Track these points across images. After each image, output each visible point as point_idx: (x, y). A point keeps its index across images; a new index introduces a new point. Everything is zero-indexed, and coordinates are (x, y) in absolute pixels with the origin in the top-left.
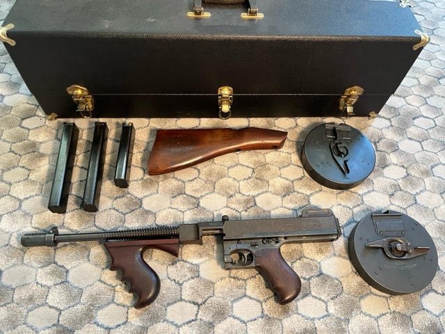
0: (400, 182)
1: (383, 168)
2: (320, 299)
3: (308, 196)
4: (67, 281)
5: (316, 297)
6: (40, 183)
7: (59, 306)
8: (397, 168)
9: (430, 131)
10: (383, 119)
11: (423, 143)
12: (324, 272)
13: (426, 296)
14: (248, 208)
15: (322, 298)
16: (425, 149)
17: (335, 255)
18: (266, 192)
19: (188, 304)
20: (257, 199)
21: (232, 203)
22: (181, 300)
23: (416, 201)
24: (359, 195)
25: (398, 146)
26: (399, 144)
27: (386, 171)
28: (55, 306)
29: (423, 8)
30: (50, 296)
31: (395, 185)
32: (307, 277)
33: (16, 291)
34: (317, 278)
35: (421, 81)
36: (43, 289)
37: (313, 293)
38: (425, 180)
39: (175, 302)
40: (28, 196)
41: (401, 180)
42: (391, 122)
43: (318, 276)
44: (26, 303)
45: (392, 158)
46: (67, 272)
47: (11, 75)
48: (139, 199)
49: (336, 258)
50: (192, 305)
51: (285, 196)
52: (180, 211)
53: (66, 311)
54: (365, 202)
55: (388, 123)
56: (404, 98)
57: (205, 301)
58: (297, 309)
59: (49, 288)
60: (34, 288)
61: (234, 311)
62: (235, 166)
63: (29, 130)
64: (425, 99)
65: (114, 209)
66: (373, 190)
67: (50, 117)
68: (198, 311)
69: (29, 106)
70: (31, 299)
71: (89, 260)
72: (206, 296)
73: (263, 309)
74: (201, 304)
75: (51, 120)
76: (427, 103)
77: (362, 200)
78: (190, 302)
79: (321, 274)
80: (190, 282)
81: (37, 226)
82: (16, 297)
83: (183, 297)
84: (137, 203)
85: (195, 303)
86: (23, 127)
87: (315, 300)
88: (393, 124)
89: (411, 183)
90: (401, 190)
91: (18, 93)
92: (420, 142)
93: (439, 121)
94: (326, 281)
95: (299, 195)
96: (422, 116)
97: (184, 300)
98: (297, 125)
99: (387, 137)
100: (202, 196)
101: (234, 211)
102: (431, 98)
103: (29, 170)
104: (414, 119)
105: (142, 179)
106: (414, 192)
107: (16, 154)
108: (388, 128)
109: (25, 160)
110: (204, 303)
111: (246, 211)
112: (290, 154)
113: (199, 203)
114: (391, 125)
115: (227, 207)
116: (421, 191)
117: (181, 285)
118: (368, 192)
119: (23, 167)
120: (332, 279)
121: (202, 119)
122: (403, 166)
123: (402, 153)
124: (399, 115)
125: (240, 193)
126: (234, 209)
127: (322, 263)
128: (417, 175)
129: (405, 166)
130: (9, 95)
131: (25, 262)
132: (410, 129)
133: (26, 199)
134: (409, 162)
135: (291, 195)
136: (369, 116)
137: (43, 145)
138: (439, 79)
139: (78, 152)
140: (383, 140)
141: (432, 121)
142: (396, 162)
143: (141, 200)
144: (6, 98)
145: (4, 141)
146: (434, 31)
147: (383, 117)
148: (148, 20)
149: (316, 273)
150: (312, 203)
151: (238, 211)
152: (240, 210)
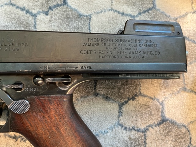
14: (50, 8)
17: (185, 89)
32: (142, 127)
34: (157, 128)
43: (159, 124)
49: (185, 94)
94: (169, 131)
111: (47, 13)
126: (23, 9)
149: (156, 119)
150: (157, 8)
151: (31, 13)
152: (34, 12)
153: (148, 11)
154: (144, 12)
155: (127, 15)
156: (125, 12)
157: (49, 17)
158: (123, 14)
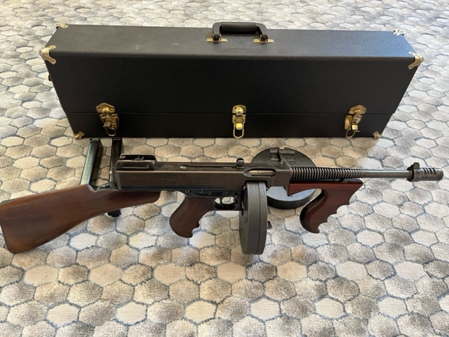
0: (408, 194)
1: (391, 181)
2: (337, 300)
4: (88, 280)
5: (333, 299)
7: (80, 304)
8: (404, 182)
9: (433, 150)
10: (387, 140)
11: (426, 160)
12: (339, 275)
13: (443, 298)
15: (340, 299)
16: (429, 165)
19: (206, 303)
22: (199, 299)
23: (425, 210)
24: (369, 205)
25: (403, 163)
26: (404, 161)
27: (393, 184)
28: (75, 303)
30: (71, 294)
31: (403, 197)
33: (37, 289)
35: (419, 108)
36: (65, 287)
37: (330, 295)
38: (432, 192)
39: (194, 301)
41: (409, 192)
42: (394, 142)
44: (47, 301)
46: (89, 271)
47: (42, 102)
48: (159, 207)
50: (210, 304)
53: (86, 308)
54: (376, 212)
55: (391, 143)
56: (405, 122)
57: (223, 300)
58: (315, 309)
59: (70, 286)
60: (56, 287)
61: (252, 311)
63: (57, 147)
64: (425, 123)
65: (135, 215)
66: (383, 201)
67: (77, 136)
68: (216, 310)
69: (58, 128)
70: (52, 297)
71: (110, 261)
72: (224, 296)
73: (281, 309)
74: (219, 304)
75: (78, 139)
76: (427, 127)
77: (372, 210)
78: (208, 301)
79: (336, 276)
80: (208, 282)
82: (37, 294)
83: (201, 297)
84: (156, 211)
85: (212, 302)
86: (51, 145)
87: (332, 301)
89: (418, 195)
90: (409, 201)
91: (48, 117)
92: (424, 159)
93: (440, 141)
96: (424, 137)
97: (202, 299)
98: (306, 144)
99: (392, 155)
102: (431, 123)
103: (56, 181)
104: (416, 140)
106: (422, 203)
107: (44, 167)
108: (392, 147)
109: (53, 173)
110: (222, 302)
114: (395, 145)
116: (429, 202)
117: (199, 285)
118: (378, 202)
119: (50, 179)
120: (348, 281)
121: (217, 139)
124: (402, 136)
127: (337, 267)
128: (423, 188)
130: (39, 119)
131: (48, 262)
132: (412, 148)
136: (373, 137)
137: (69, 161)
138: (436, 106)
139: (102, 166)
140: (389, 158)
141: (433, 142)
144: (36, 121)
145: (33, 156)
147: (386, 138)
148: (173, 44)
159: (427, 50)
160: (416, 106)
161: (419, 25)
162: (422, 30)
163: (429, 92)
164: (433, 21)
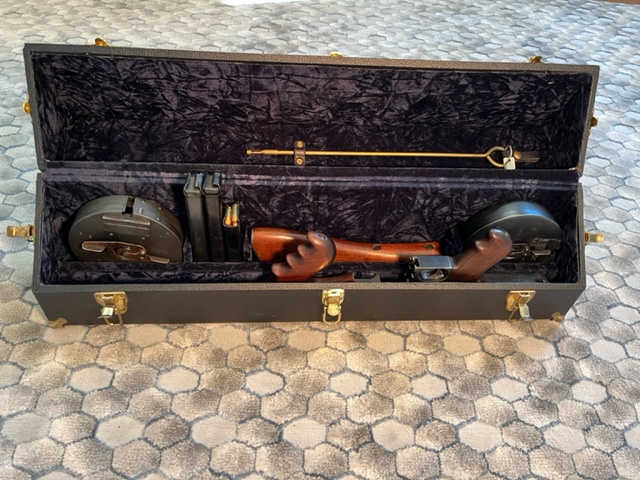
0: (599, 408)
1: (571, 384)
3: (457, 428)
6: (36, 391)
8: (591, 385)
9: (636, 328)
11: (626, 346)
14: (360, 446)
16: (631, 355)
18: (389, 418)
20: (374, 430)
21: (334, 436)
23: (625, 440)
24: (536, 428)
25: (590, 350)
26: (591, 347)
27: (576, 390)
29: (606, 150)
31: (591, 414)
35: (613, 251)
38: (636, 406)
40: (14, 412)
41: (600, 406)
42: (575, 311)
45: (584, 369)
48: (187, 424)
51: (418, 426)
52: (251, 446)
54: (547, 442)
55: (571, 313)
56: (591, 275)
62: (340, 373)
64: (622, 277)
65: (145, 439)
66: (558, 422)
76: (626, 285)
77: (543, 438)
81: (20, 463)
84: (183, 430)
88: (578, 313)
89: (615, 411)
90: (601, 423)
92: (623, 345)
95: (440, 426)
96: (621, 304)
99: (573, 334)
100: (287, 422)
101: (337, 451)
102: (631, 277)
103: (23, 369)
104: (609, 308)
105: (195, 389)
106: (620, 426)
107: (7, 342)
108: (572, 320)
109: (20, 353)
111: (357, 451)
112: (426, 355)
113: (281, 433)
114: (577, 317)
115: (327, 442)
116: (632, 425)
118: (551, 424)
119: (14, 364)
122: (601, 383)
123: (597, 361)
124: (587, 300)
125: (347, 418)
126: (337, 447)
128: (623, 398)
129: (604, 382)
130: (11, 252)
132: (605, 324)
133: (11, 416)
134: (608, 377)
135: (429, 426)
140: (568, 340)
141: (637, 312)
142: (589, 376)
143: (189, 425)
144: (7, 256)
146: (626, 181)
150: (462, 441)
151: (344, 451)
152: (347, 449)
153: (452, 445)
154: (448, 447)
155: (430, 450)
156: (429, 448)
157: (359, 454)
158: (426, 449)
159: (623, 152)
160: (608, 248)
161: (610, 109)
162: (614, 117)
163: (628, 224)
164: (631, 103)
